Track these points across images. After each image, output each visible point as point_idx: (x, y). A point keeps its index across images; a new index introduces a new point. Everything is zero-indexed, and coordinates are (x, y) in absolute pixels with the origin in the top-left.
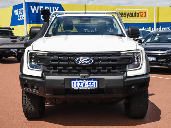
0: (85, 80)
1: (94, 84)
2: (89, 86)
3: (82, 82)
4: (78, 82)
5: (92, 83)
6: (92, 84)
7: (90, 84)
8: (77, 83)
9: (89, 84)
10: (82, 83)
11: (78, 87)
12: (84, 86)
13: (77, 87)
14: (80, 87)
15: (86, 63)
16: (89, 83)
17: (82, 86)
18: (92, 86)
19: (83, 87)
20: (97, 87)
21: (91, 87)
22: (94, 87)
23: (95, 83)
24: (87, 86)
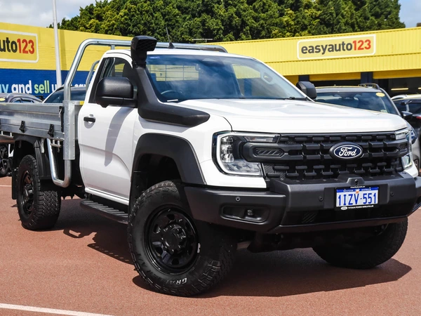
0: (358, 190)
1: (372, 196)
2: (364, 201)
3: (353, 193)
4: (347, 193)
5: (369, 194)
6: (369, 197)
7: (366, 196)
8: (345, 195)
9: (364, 198)
10: (353, 196)
11: (347, 205)
12: (356, 201)
13: (345, 204)
14: (349, 204)
15: (350, 156)
16: (364, 194)
17: (353, 201)
18: (369, 200)
19: (354, 204)
20: (377, 203)
21: (367, 203)
22: (373, 203)
23: (375, 195)
24: (361, 202)
